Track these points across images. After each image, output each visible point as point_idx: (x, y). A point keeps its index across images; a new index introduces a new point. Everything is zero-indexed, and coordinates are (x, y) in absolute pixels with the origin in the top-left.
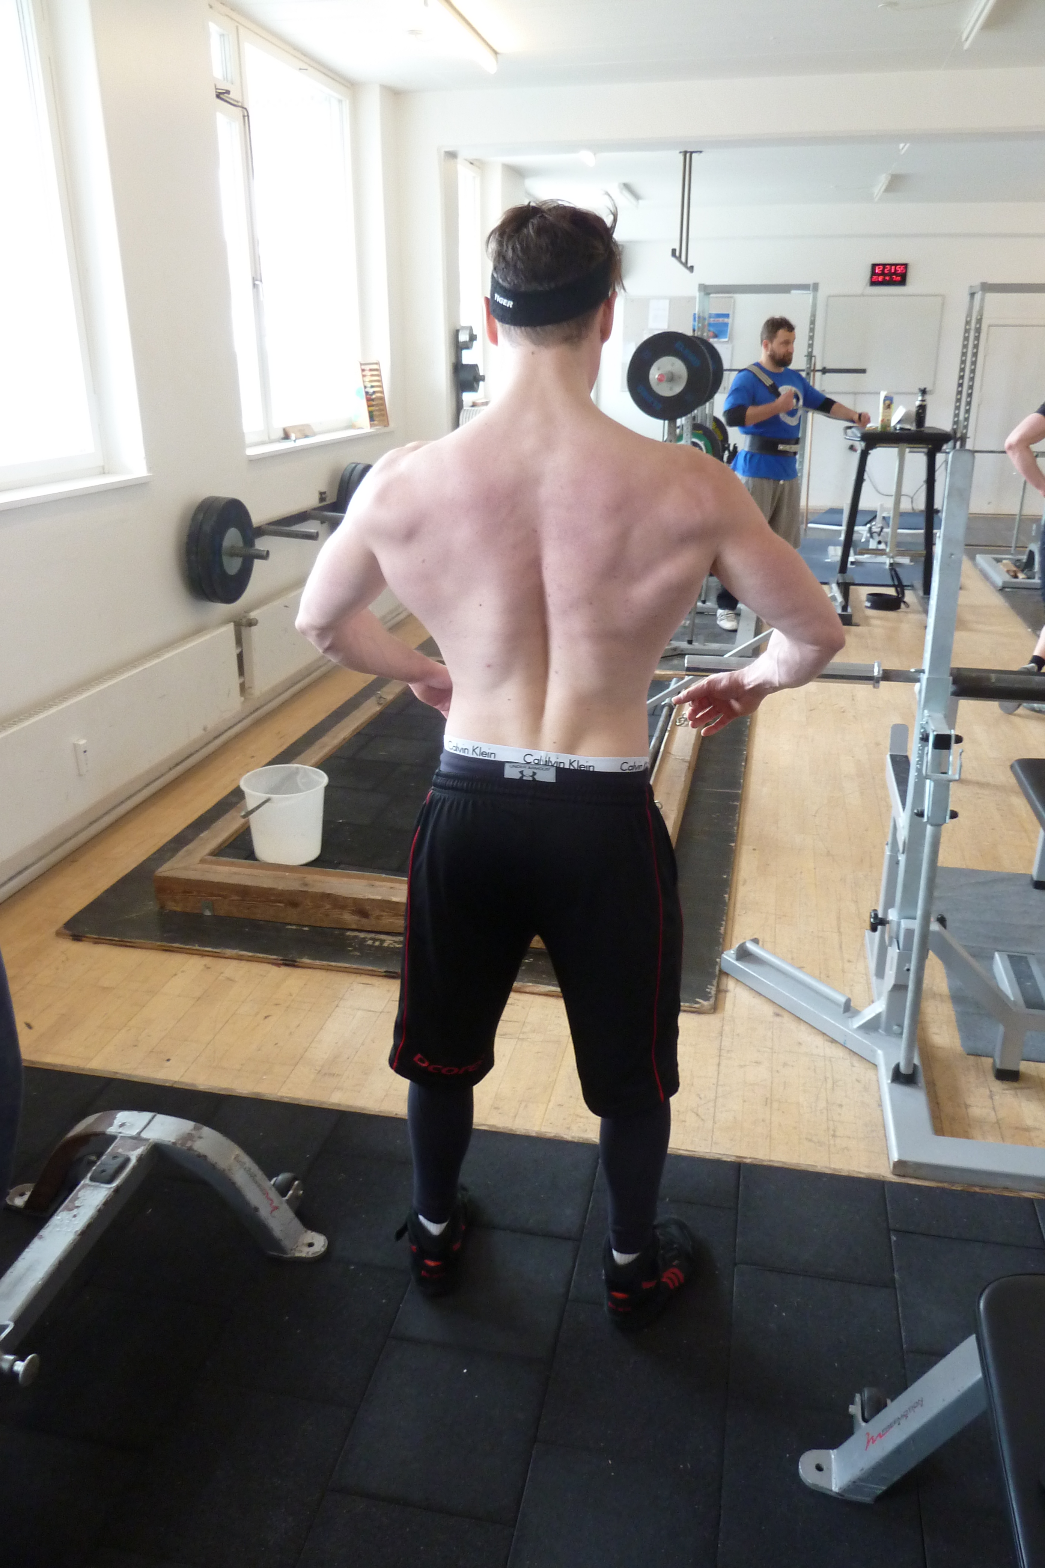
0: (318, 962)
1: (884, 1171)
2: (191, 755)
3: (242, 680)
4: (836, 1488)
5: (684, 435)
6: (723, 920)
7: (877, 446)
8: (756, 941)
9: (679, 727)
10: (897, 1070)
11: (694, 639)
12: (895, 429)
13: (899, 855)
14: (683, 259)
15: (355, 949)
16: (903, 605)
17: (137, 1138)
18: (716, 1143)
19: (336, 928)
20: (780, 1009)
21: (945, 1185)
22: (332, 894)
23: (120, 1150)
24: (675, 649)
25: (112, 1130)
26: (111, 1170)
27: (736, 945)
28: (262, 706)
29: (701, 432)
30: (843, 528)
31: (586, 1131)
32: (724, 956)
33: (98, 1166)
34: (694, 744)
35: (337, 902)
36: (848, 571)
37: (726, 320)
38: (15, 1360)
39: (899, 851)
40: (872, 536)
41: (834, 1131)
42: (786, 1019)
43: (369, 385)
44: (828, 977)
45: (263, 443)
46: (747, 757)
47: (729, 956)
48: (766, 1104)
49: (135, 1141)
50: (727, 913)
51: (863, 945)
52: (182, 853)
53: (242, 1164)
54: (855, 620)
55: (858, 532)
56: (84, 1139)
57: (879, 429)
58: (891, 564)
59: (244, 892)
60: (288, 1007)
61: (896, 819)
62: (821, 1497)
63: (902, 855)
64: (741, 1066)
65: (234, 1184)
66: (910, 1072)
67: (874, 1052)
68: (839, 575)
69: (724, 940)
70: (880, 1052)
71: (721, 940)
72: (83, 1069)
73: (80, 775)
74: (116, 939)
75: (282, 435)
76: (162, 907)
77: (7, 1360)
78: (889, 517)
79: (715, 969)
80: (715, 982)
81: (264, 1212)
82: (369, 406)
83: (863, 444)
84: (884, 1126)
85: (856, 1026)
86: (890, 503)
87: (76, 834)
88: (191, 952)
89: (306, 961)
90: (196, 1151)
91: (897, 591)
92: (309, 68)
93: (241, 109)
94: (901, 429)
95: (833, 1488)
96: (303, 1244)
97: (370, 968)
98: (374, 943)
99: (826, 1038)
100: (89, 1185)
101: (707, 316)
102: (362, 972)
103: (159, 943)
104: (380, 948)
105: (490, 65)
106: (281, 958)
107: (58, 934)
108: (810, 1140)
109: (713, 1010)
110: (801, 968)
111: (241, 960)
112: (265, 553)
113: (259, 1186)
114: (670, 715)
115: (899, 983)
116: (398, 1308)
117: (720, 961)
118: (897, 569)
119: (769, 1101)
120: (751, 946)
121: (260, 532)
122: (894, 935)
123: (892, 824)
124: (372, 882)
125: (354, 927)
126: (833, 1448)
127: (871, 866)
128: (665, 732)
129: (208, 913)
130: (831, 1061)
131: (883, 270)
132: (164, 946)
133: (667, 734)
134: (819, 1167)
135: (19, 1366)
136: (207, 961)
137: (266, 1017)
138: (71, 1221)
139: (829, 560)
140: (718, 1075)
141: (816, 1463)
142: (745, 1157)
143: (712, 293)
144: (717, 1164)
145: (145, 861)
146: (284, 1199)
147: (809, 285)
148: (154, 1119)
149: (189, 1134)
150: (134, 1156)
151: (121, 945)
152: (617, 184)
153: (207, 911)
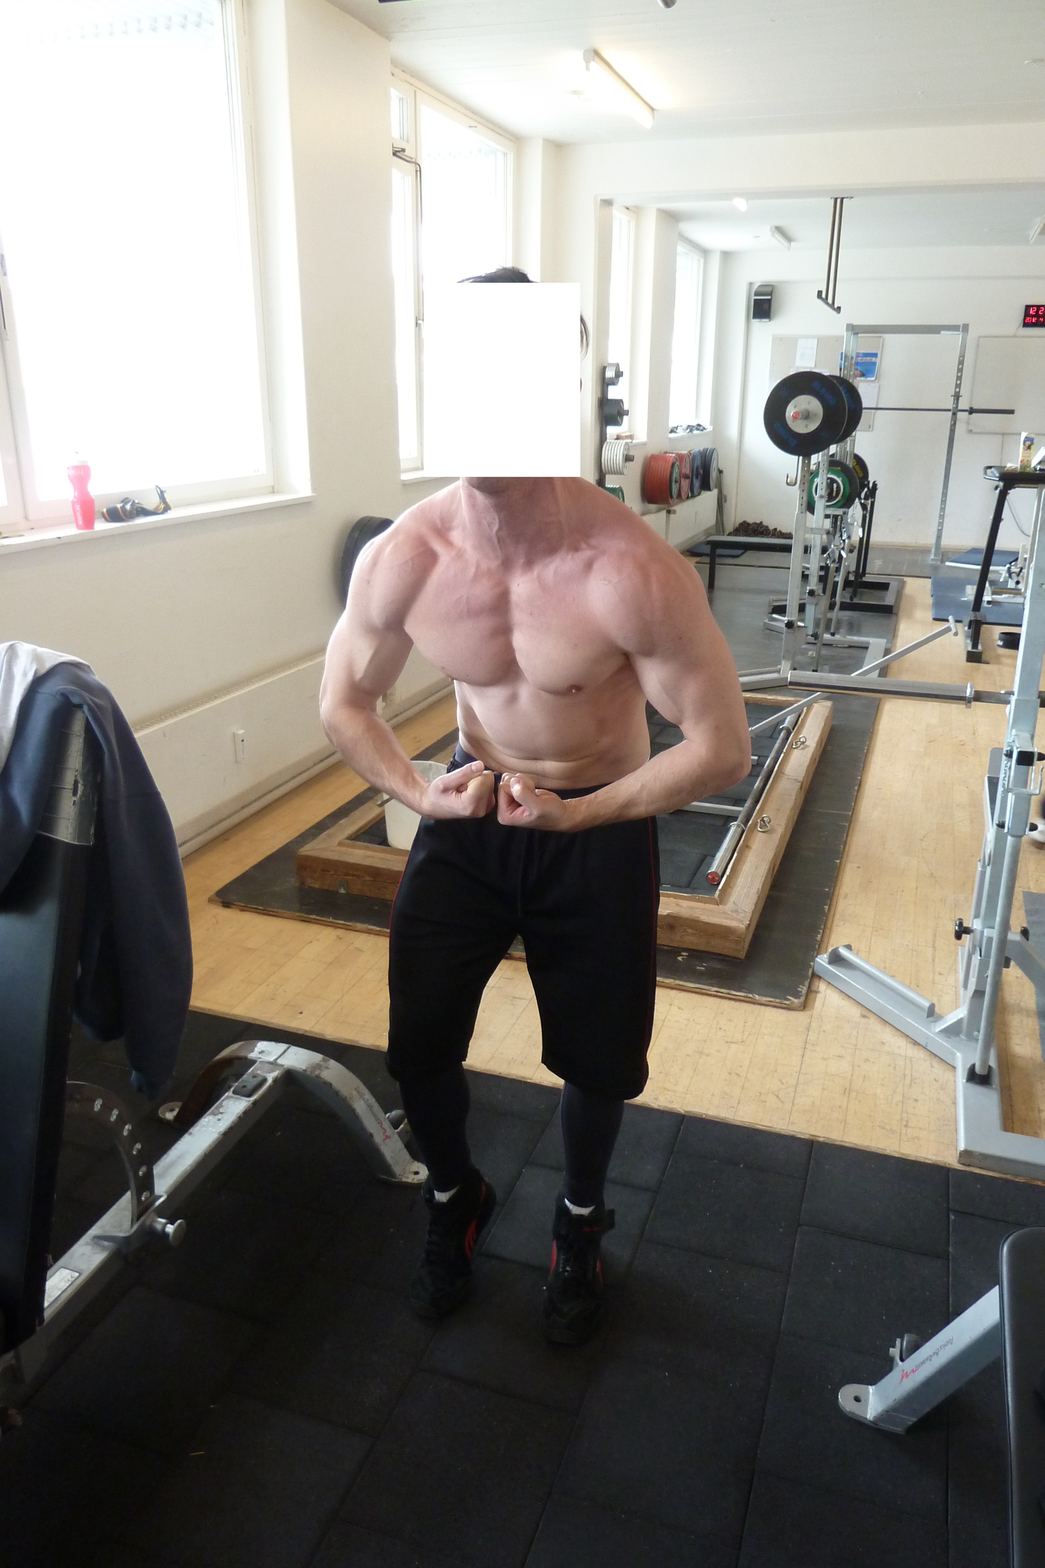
1: (951, 1160)
4: (870, 1416)
5: (821, 471)
6: (821, 929)
7: (1016, 486)
8: (849, 947)
9: (796, 750)
10: (972, 1069)
11: (819, 669)
12: (1036, 469)
13: (986, 868)
14: (830, 301)
17: (274, 1064)
18: (793, 1123)
20: (867, 1011)
21: (1009, 1177)
23: (259, 1072)
25: (252, 1055)
26: (250, 1086)
27: (830, 950)
28: (401, 713)
29: (839, 468)
30: (977, 567)
31: (672, 1102)
32: (818, 960)
33: (240, 1083)
34: (808, 767)
36: (981, 611)
37: (874, 359)
38: (167, 1224)
39: (986, 864)
40: (1010, 576)
41: (907, 1122)
42: (873, 1022)
44: (917, 985)
45: (416, 469)
46: (861, 781)
47: (822, 960)
48: (844, 1094)
49: (271, 1066)
50: (826, 922)
51: (956, 960)
52: (323, 835)
53: (362, 1095)
54: (984, 658)
55: (994, 572)
56: (229, 1061)
57: (1019, 470)
59: (376, 873)
61: (987, 832)
62: (858, 1423)
63: (989, 867)
64: (824, 1059)
66: (986, 1073)
67: (954, 1054)
68: (972, 614)
69: (819, 947)
70: (959, 1054)
71: (817, 945)
73: (236, 762)
74: (261, 908)
76: (303, 883)
77: (160, 1223)
79: (808, 971)
80: (806, 983)
81: (378, 1138)
83: (1002, 484)
84: (956, 1121)
85: (938, 1030)
88: (326, 923)
90: (323, 1079)
92: (478, 125)
93: (414, 164)
94: (1040, 470)
95: (868, 1417)
96: (409, 1171)
99: (909, 1040)
100: (232, 1097)
101: (854, 355)
103: (298, 914)
105: (646, 120)
107: (210, 900)
108: (884, 1128)
109: (802, 1008)
110: (893, 977)
111: (370, 933)
113: (375, 1116)
114: (787, 739)
115: (979, 991)
117: (814, 965)
119: (847, 1091)
120: (843, 952)
122: (977, 943)
123: (984, 840)
126: (871, 1385)
128: (781, 754)
129: (342, 891)
130: (911, 1061)
131: (1037, 312)
132: (304, 917)
134: (888, 1151)
135: (170, 1228)
136: (340, 932)
139: (966, 599)
140: (801, 1065)
141: (855, 1395)
142: (819, 1137)
143: (861, 333)
144: (792, 1139)
145: (290, 842)
146: (396, 1131)
147: (960, 326)
148: (289, 1050)
149: (318, 1064)
150: (270, 1078)
151: (264, 914)
152: (769, 227)
153: (342, 889)
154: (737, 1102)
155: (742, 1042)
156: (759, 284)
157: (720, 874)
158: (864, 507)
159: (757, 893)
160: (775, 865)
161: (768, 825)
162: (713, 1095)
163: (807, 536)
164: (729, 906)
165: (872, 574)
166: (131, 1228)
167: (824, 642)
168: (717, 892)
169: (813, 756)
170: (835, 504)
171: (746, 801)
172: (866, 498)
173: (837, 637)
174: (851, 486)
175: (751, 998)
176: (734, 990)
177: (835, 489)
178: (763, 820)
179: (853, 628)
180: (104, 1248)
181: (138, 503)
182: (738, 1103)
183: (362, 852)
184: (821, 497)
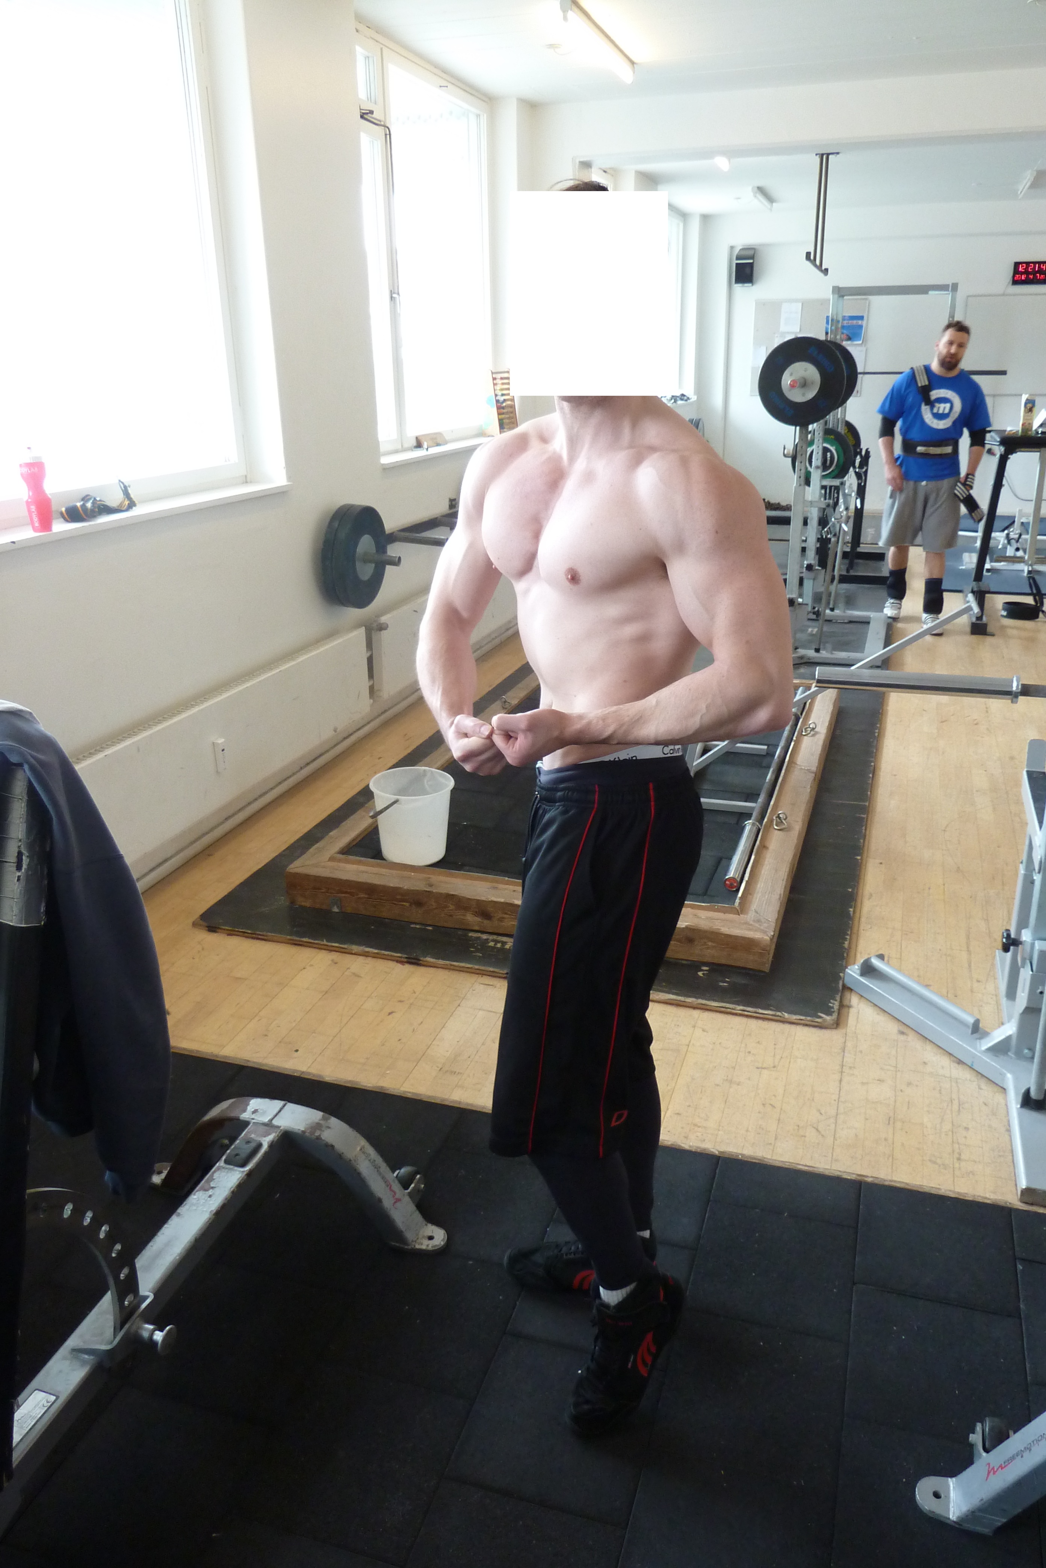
0: (441, 962)
1: (1011, 1198)
2: (321, 755)
3: (371, 683)
4: (953, 1517)
5: (816, 441)
6: (848, 935)
7: (1017, 450)
8: (881, 957)
9: (805, 737)
10: (1027, 1094)
11: (821, 647)
12: (1037, 433)
13: (1034, 874)
14: (818, 262)
15: (477, 950)
16: (1041, 615)
17: (269, 1125)
18: (836, 1160)
19: (460, 929)
20: (905, 1027)
22: (456, 895)
23: (253, 1136)
24: (802, 657)
25: (245, 1116)
26: (244, 1154)
27: (860, 960)
28: (390, 709)
29: (832, 437)
30: (980, 534)
31: (704, 1140)
32: (848, 971)
33: (232, 1150)
34: (820, 755)
35: (462, 903)
36: (983, 579)
37: (860, 322)
38: (154, 1330)
39: (1034, 870)
40: (1009, 543)
41: (960, 1155)
42: (911, 1037)
43: (499, 393)
44: (956, 996)
45: (396, 452)
46: (874, 768)
47: (853, 971)
48: (889, 1123)
49: (266, 1128)
50: (852, 927)
51: (993, 965)
52: (312, 850)
53: (368, 1155)
54: (990, 629)
55: (995, 539)
56: (219, 1123)
57: (1020, 433)
58: (1029, 572)
59: (371, 890)
60: (411, 1004)
61: (1032, 837)
62: (939, 1524)
63: (1038, 874)
64: (863, 1083)
65: (359, 1174)
66: (1041, 1097)
67: (1003, 1075)
68: (974, 583)
69: (847, 955)
70: (1009, 1076)
71: (845, 955)
72: (216, 1056)
73: (217, 772)
74: (249, 932)
75: (415, 444)
76: (293, 902)
77: (146, 1329)
78: (1028, 523)
79: (838, 983)
80: (838, 997)
81: (387, 1203)
82: (499, 414)
83: (1002, 449)
84: (1013, 1153)
85: (984, 1048)
86: (1030, 508)
87: (212, 830)
88: (320, 946)
89: (429, 959)
90: (324, 1140)
91: (1035, 600)
92: (449, 85)
93: (383, 128)
94: (1042, 433)
95: (951, 1517)
96: (424, 1237)
97: (491, 969)
98: (495, 944)
99: (953, 1058)
100: (224, 1168)
101: (840, 319)
102: (484, 973)
103: (289, 938)
104: (502, 950)
105: (626, 75)
106: (406, 956)
107: (195, 924)
108: (935, 1163)
109: (835, 1026)
110: (927, 986)
111: (367, 956)
112: (397, 559)
113: (383, 1178)
114: (796, 725)
115: (1031, 1006)
116: (516, 1304)
117: (844, 976)
118: (1037, 577)
119: (892, 1119)
120: (876, 962)
121: (392, 538)
122: (1027, 956)
123: (1027, 842)
124: (496, 885)
125: (476, 928)
126: (951, 1477)
127: (1003, 884)
128: (791, 742)
129: (336, 909)
130: (957, 1082)
131: (1027, 267)
132: (296, 940)
133: (793, 743)
134: (943, 1191)
135: (158, 1335)
136: (335, 956)
137: (390, 1014)
138: (206, 1200)
139: (964, 567)
140: (840, 1091)
141: (934, 1490)
142: (867, 1177)
143: (847, 295)
144: (837, 1181)
145: (276, 857)
146: (406, 1191)
147: (949, 285)
148: (286, 1107)
149: (318, 1123)
150: (266, 1142)
151: (253, 938)
152: (750, 188)
153: (335, 907)
154: (774, 1138)
155: (774, 1067)
156: (741, 248)
157: (739, 880)
158: (858, 476)
159: (779, 899)
160: (794, 865)
161: (783, 821)
162: (747, 1131)
163: (806, 509)
164: (750, 916)
165: (866, 544)
166: (115, 1338)
167: (826, 618)
168: (737, 901)
169: (824, 744)
170: (829, 473)
171: (759, 795)
172: (861, 467)
173: (837, 612)
174: (845, 453)
175: (780, 1016)
176: (762, 1009)
177: (829, 459)
178: (778, 817)
179: (850, 602)
180: (84, 1363)
181: (100, 501)
182: (776, 1139)
183: (355, 867)
184: (817, 467)
